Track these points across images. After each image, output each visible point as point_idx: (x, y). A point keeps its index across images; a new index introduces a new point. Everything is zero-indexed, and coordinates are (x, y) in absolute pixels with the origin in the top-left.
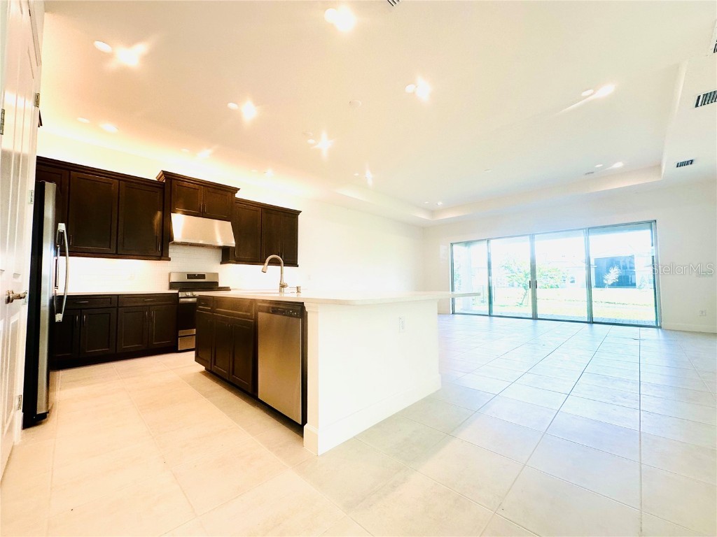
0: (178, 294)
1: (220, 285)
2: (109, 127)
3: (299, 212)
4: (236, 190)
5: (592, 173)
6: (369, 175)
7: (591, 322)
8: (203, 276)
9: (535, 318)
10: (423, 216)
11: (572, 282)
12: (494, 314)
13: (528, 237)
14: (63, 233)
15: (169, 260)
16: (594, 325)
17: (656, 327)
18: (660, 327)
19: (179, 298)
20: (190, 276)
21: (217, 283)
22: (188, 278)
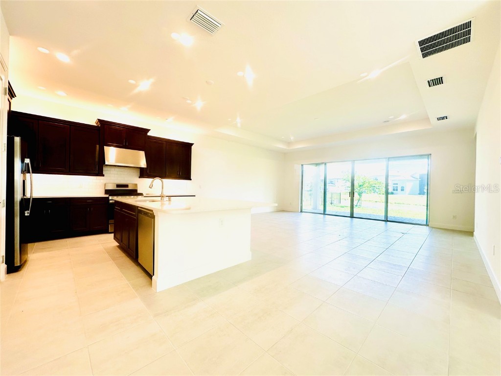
0: (108, 198)
1: (139, 192)
2: (61, 93)
3: (192, 144)
4: (148, 130)
5: (388, 121)
6: (238, 120)
7: (386, 221)
8: (127, 186)
9: (352, 216)
10: (281, 146)
11: (402, 190)
12: (327, 213)
13: (350, 162)
14: (28, 164)
15: (103, 176)
16: (388, 223)
17: (427, 225)
18: (428, 226)
19: (109, 200)
20: (118, 186)
21: (136, 190)
22: (117, 187)
